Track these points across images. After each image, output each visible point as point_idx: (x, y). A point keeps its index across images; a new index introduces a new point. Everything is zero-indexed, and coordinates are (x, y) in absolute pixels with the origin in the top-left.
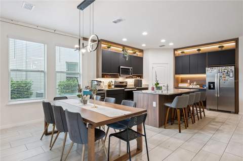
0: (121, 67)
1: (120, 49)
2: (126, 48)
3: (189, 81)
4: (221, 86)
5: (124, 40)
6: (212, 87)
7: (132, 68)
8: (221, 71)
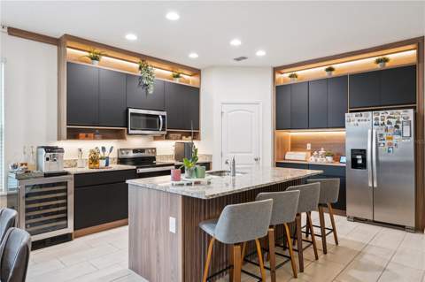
0: (131, 111)
1: (133, 66)
2: (149, 63)
3: (309, 146)
4: (381, 158)
5: (131, 39)
6: (360, 162)
7: (165, 113)
8: (380, 122)
